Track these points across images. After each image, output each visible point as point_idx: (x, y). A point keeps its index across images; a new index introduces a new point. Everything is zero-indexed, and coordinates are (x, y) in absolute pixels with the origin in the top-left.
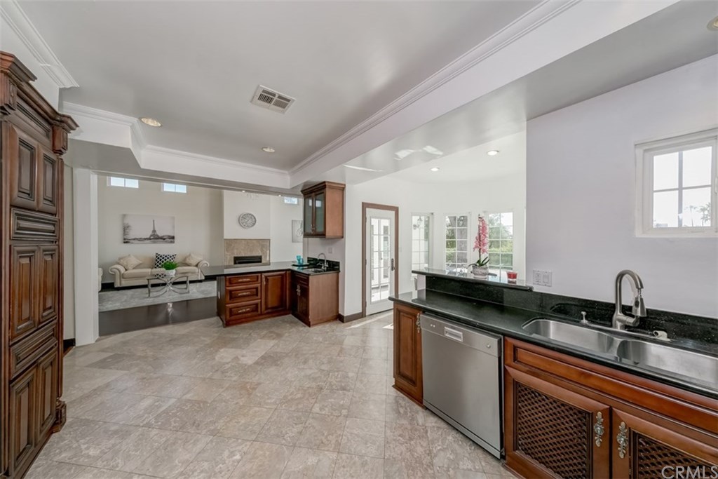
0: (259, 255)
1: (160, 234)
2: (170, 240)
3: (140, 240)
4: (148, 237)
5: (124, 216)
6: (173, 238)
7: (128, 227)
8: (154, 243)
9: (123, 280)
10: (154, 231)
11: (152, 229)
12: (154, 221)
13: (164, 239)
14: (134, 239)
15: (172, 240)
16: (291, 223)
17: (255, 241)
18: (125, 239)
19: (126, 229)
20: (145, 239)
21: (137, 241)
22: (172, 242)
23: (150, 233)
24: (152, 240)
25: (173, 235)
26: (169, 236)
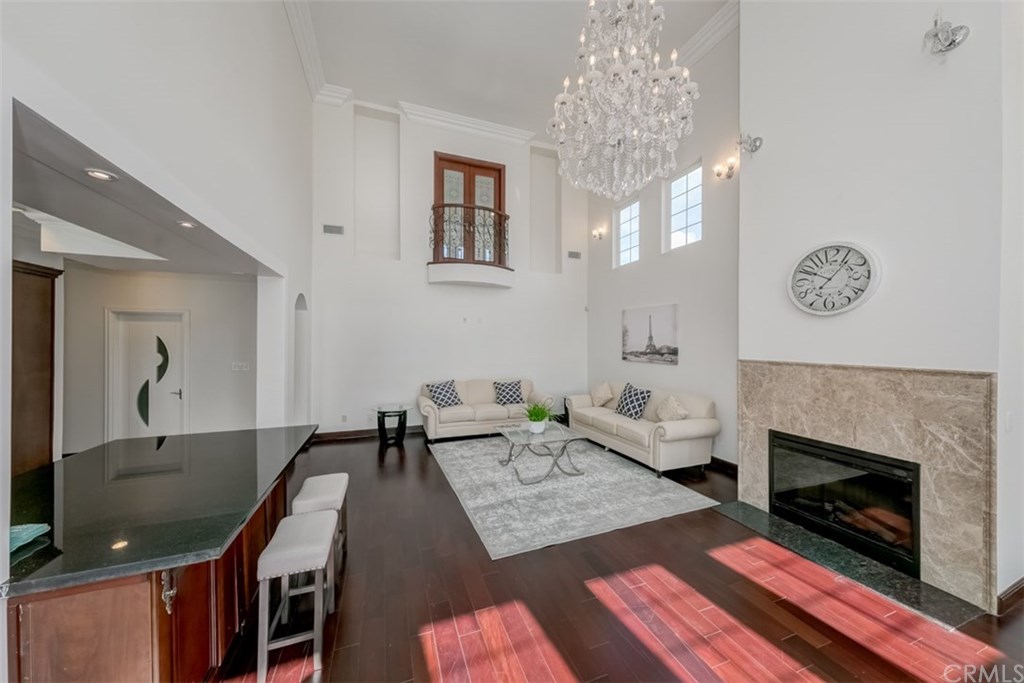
1: (658, 344)
2: (671, 358)
3: (637, 354)
4: (643, 349)
5: (624, 313)
6: (674, 352)
7: (627, 331)
8: (651, 361)
10: (651, 338)
11: (648, 335)
12: (650, 318)
14: (632, 353)
15: (673, 357)
18: (624, 353)
19: (625, 333)
20: (642, 353)
21: (633, 358)
22: (674, 362)
23: (646, 342)
24: (649, 356)
25: (674, 346)
26: (668, 348)
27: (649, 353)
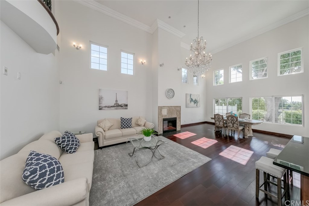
0: (176, 117)
1: (120, 103)
2: (125, 107)
3: (109, 107)
4: (113, 105)
5: (100, 90)
6: (127, 105)
7: (102, 98)
8: (116, 109)
9: (104, 140)
10: (117, 101)
11: (115, 100)
12: (116, 94)
13: (122, 106)
14: (105, 107)
15: (126, 107)
16: (185, 95)
17: (173, 108)
18: (100, 107)
19: (100, 99)
20: (111, 106)
21: (106, 108)
22: (126, 109)
23: (114, 102)
24: (115, 107)
25: (127, 104)
26: (125, 104)
27: (116, 106)
